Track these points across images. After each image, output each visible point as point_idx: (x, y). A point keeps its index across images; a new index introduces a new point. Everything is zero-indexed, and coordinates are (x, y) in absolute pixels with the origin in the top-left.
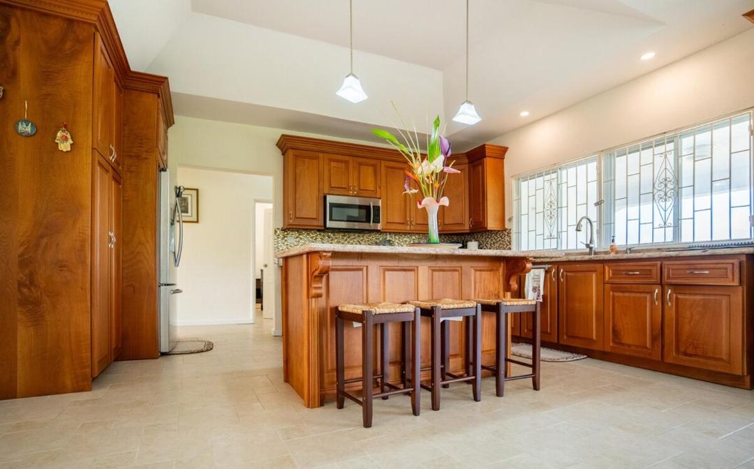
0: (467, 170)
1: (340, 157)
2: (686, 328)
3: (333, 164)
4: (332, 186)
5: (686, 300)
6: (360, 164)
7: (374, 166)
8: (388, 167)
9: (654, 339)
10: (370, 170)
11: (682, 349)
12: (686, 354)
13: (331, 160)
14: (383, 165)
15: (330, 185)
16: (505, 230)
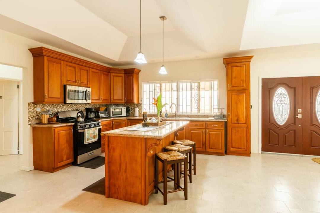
0: (124, 76)
1: (71, 64)
2: (212, 141)
3: (68, 68)
4: (68, 80)
5: (212, 133)
6: (81, 69)
7: (87, 71)
8: (93, 72)
9: (203, 145)
10: (85, 72)
11: (211, 147)
12: (212, 149)
13: (67, 65)
14: (90, 71)
15: (67, 79)
16: (139, 103)
